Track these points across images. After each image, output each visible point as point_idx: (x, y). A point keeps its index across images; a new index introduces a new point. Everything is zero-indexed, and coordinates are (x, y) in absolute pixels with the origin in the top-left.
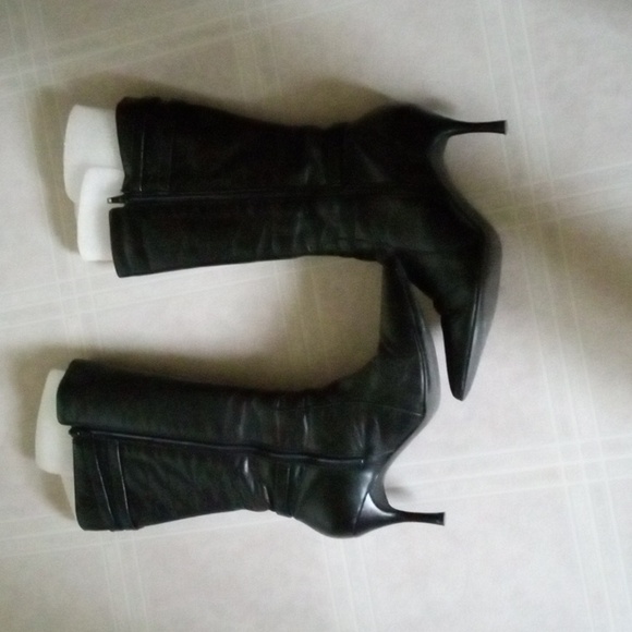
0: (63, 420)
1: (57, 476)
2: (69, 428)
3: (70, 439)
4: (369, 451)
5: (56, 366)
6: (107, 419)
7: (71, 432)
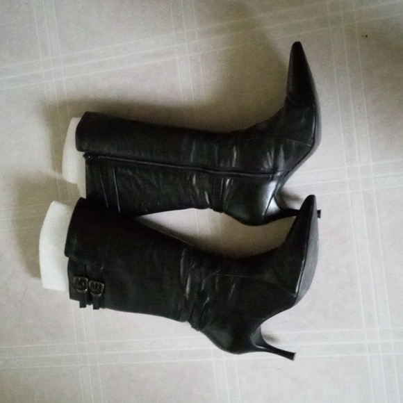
0: (80, 148)
1: (76, 185)
2: (83, 153)
3: (84, 161)
4: (275, 169)
5: (75, 116)
6: (107, 148)
7: (85, 156)
